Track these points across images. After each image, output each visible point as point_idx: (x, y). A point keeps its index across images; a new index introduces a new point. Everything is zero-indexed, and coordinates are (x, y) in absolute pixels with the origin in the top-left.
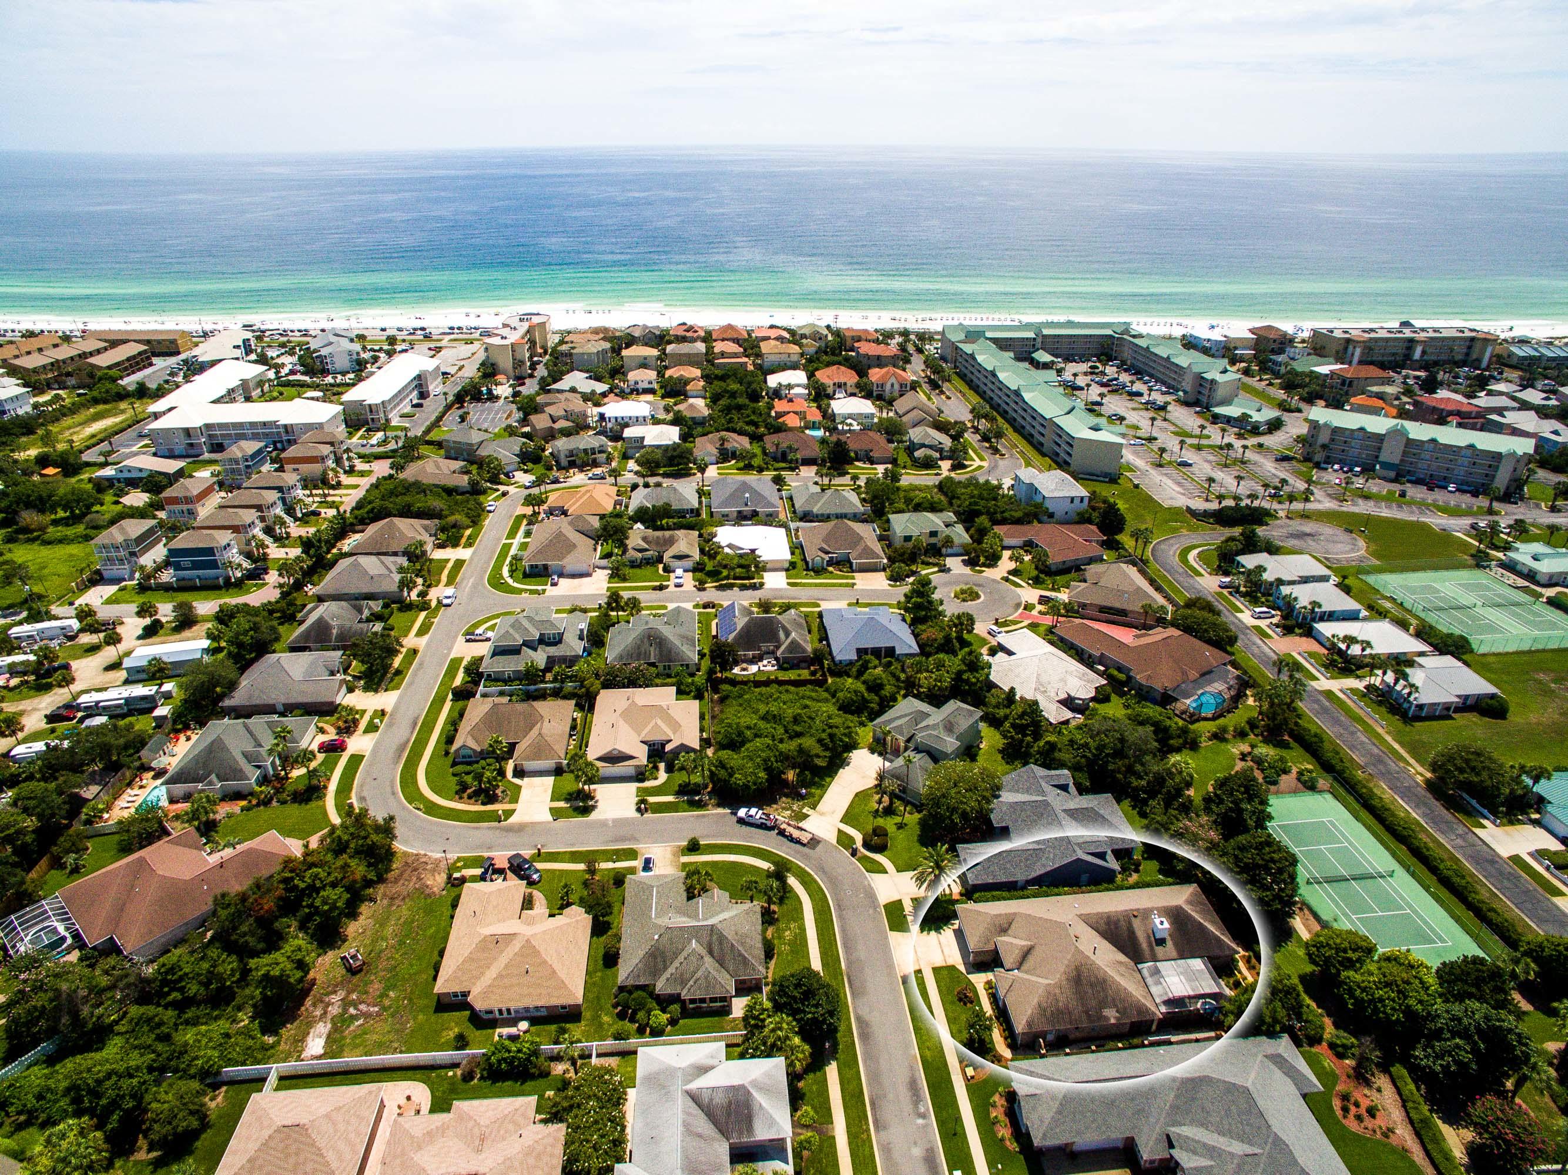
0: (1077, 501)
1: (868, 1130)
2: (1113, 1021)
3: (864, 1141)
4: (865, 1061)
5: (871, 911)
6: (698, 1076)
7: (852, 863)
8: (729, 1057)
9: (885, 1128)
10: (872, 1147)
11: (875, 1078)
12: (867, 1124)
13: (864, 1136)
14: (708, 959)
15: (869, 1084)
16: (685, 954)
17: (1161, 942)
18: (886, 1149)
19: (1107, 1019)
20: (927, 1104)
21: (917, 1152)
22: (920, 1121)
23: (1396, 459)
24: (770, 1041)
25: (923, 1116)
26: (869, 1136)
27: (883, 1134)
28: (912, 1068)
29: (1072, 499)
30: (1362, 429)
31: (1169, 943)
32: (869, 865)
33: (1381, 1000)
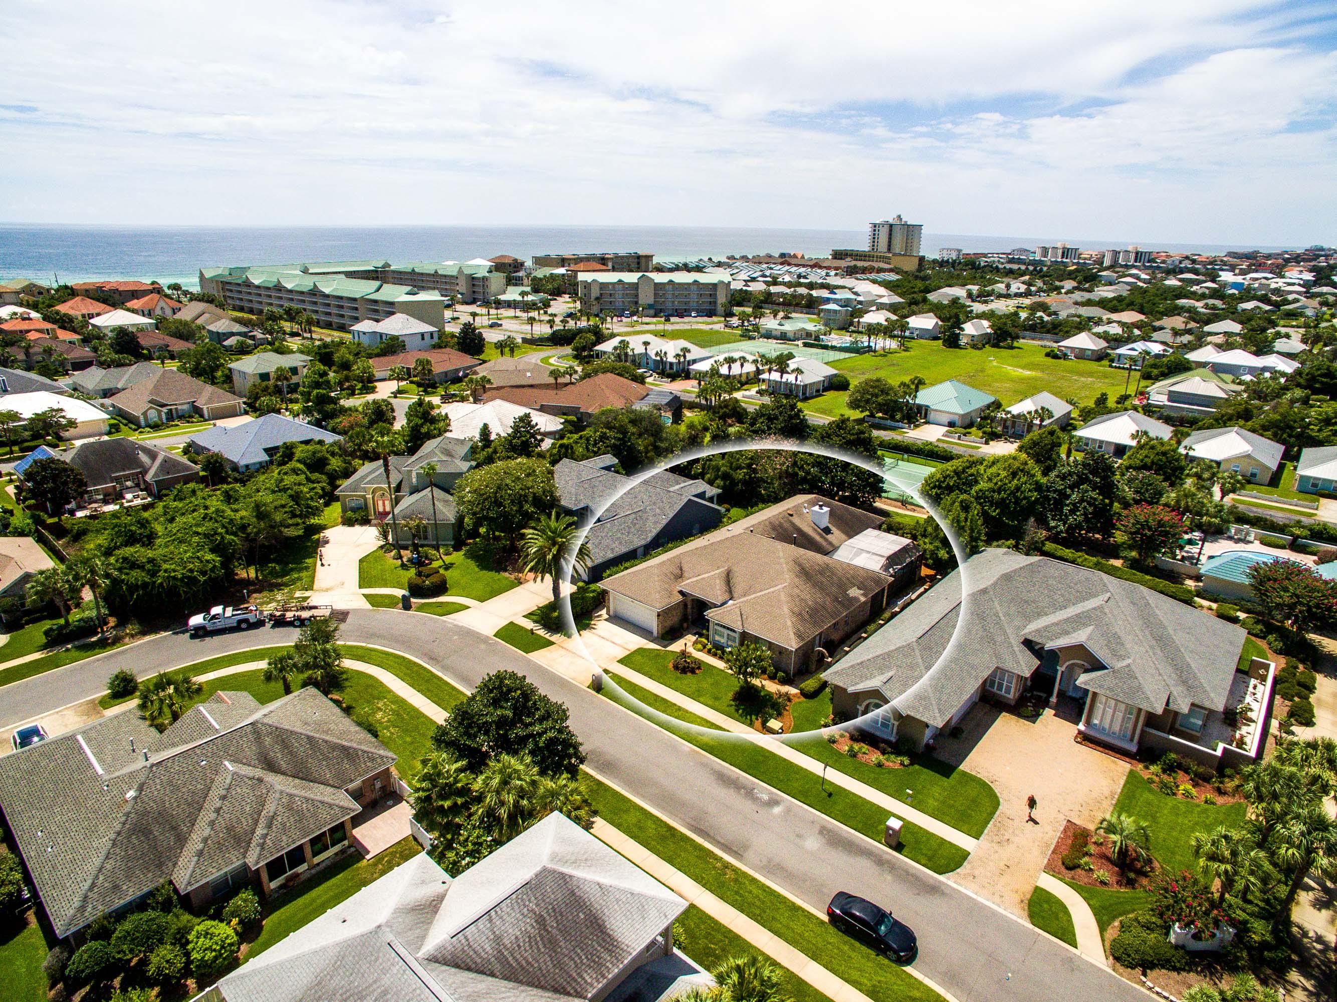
0: (427, 337)
1: (727, 866)
2: (863, 599)
3: (736, 881)
4: (637, 793)
5: (483, 646)
6: (429, 922)
7: (414, 616)
8: (454, 870)
9: (746, 847)
10: (754, 880)
11: (667, 800)
12: (719, 859)
13: (730, 875)
14: (271, 778)
15: (672, 814)
16: (216, 792)
17: (827, 531)
18: (774, 868)
19: (856, 599)
20: (764, 790)
21: (813, 843)
22: (777, 810)
23: (651, 301)
24: (503, 813)
25: (773, 802)
26: (735, 870)
27: (750, 855)
28: (704, 765)
29: (423, 335)
30: (620, 281)
31: (834, 529)
32: (439, 610)
33: (1018, 489)
